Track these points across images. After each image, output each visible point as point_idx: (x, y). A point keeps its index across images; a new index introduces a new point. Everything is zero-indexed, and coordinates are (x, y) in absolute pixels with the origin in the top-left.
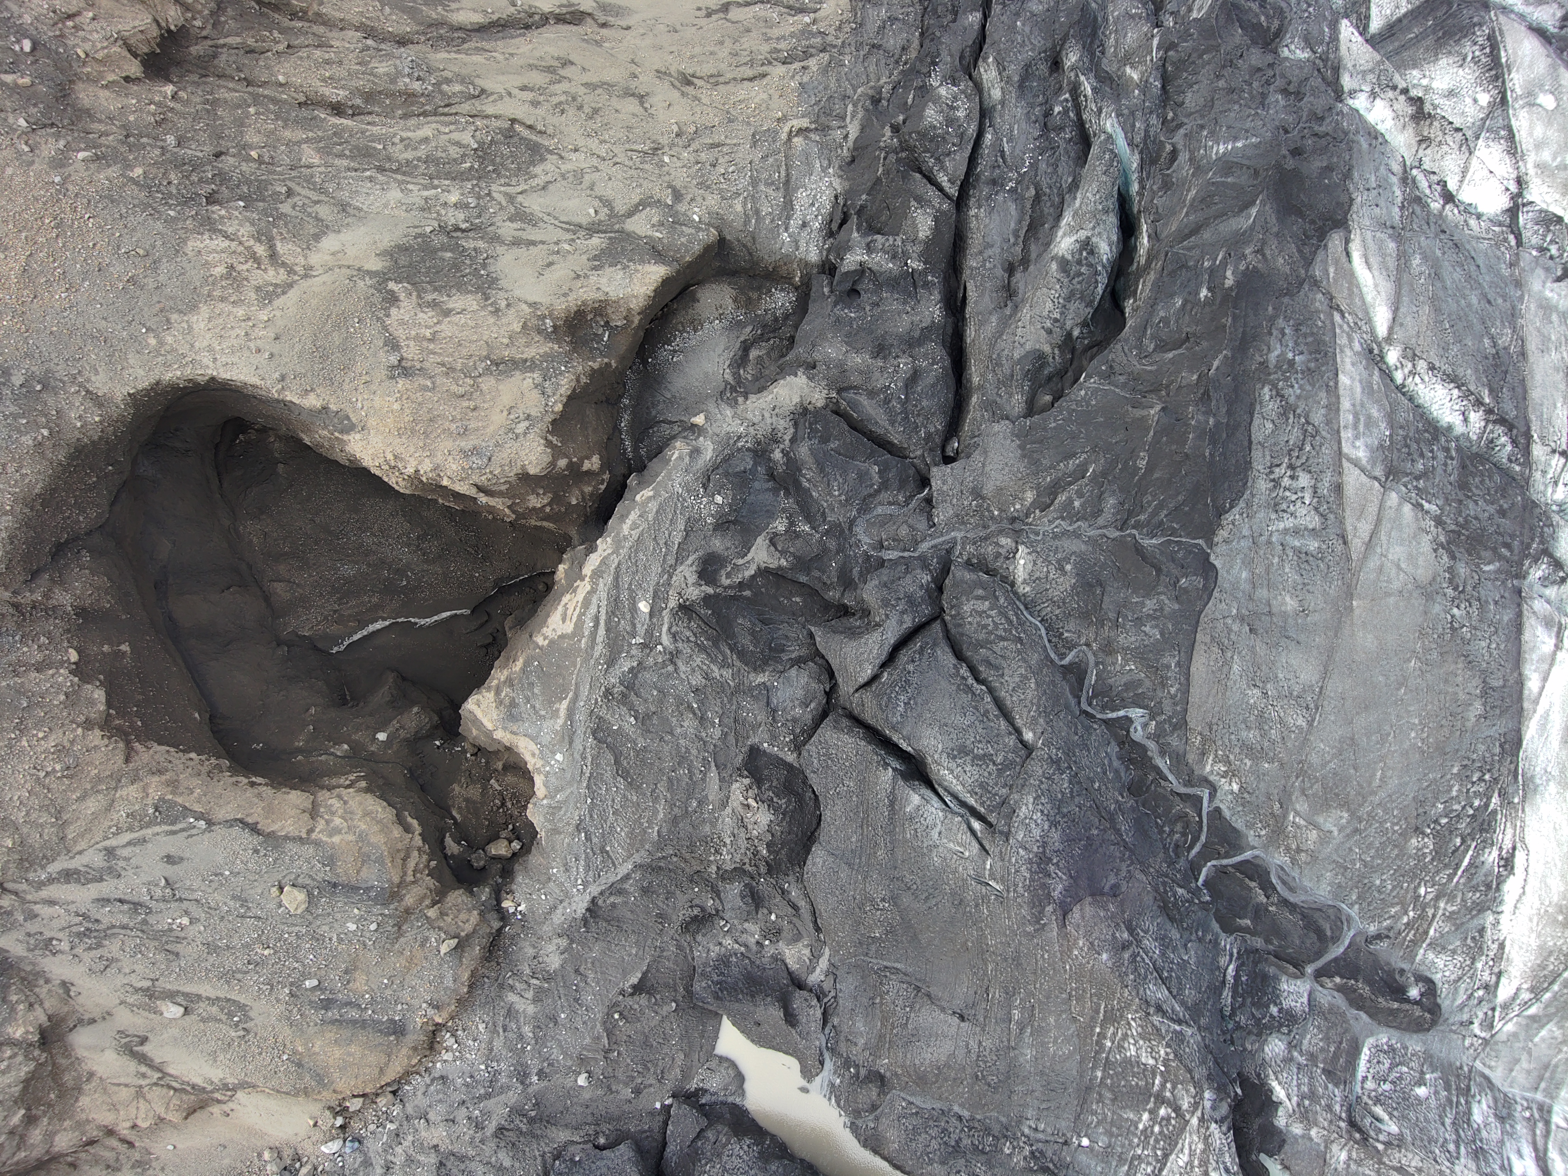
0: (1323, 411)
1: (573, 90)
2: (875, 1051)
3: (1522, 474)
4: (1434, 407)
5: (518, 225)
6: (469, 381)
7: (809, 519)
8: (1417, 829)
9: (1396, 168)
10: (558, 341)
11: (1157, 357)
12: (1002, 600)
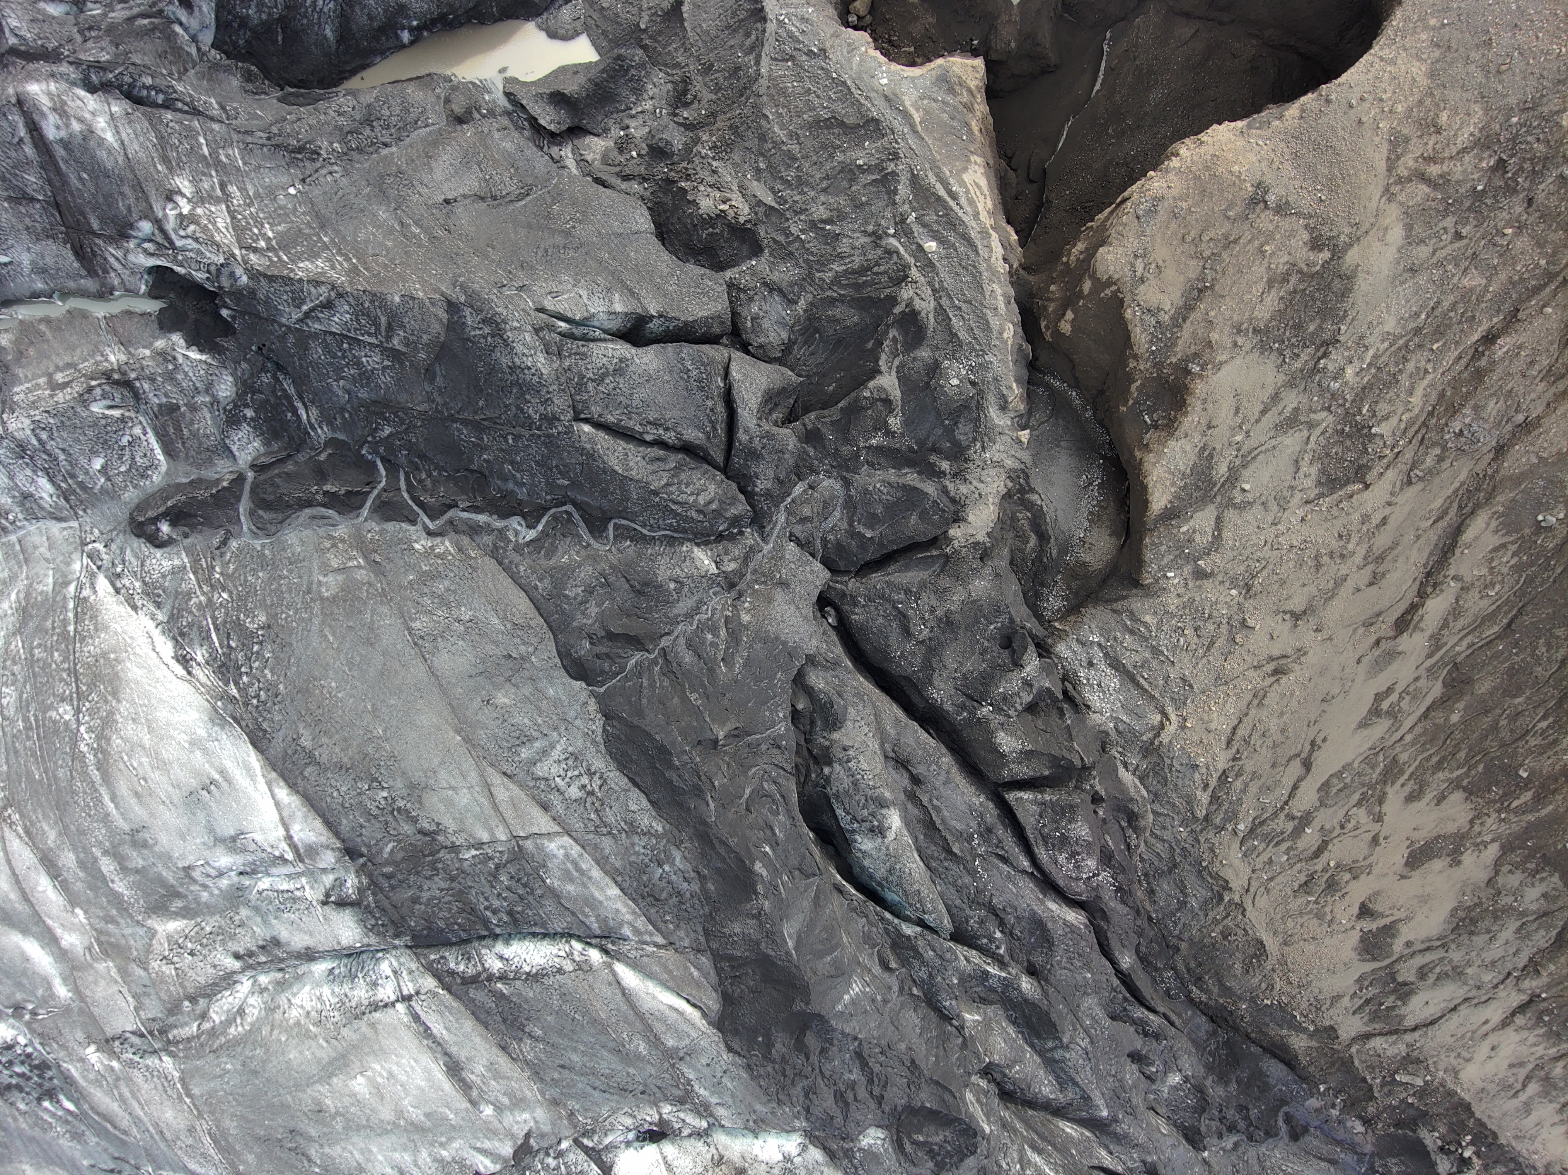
0: (607, 851)
1: (1349, 562)
2: (483, 137)
3: (426, 956)
4: (532, 946)
5: (1287, 412)
6: (1207, 253)
7: (879, 449)
8: (269, 627)
9: (721, 1112)
10: (1175, 367)
11: (756, 781)
12: (694, 514)
